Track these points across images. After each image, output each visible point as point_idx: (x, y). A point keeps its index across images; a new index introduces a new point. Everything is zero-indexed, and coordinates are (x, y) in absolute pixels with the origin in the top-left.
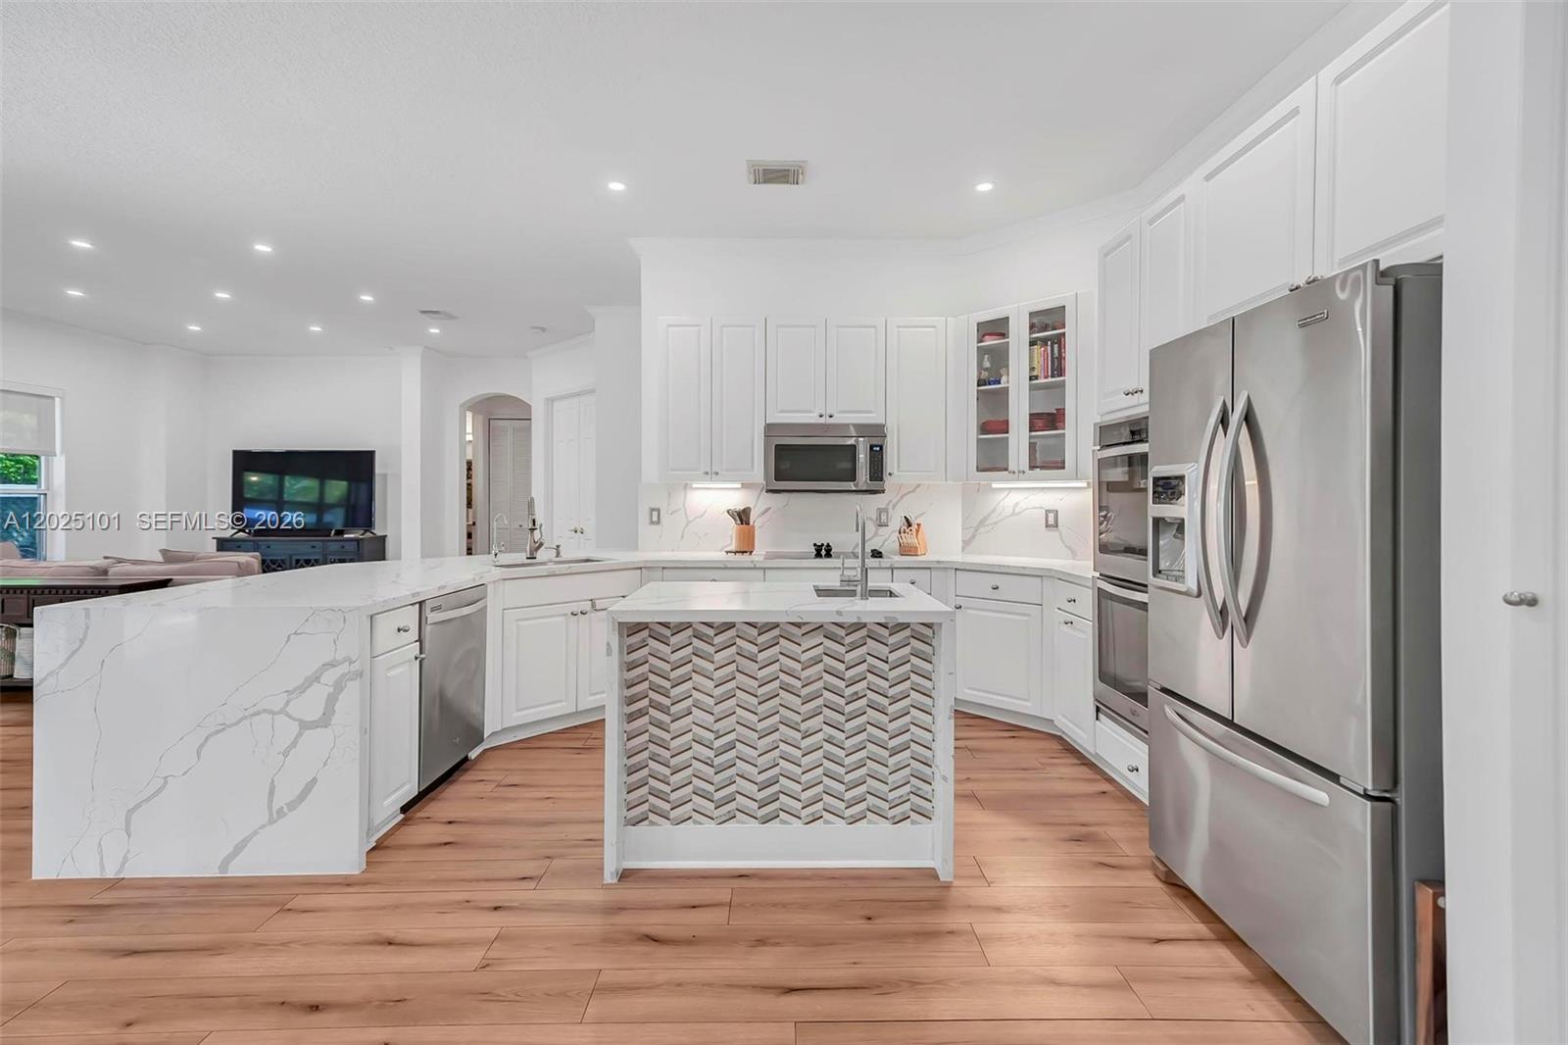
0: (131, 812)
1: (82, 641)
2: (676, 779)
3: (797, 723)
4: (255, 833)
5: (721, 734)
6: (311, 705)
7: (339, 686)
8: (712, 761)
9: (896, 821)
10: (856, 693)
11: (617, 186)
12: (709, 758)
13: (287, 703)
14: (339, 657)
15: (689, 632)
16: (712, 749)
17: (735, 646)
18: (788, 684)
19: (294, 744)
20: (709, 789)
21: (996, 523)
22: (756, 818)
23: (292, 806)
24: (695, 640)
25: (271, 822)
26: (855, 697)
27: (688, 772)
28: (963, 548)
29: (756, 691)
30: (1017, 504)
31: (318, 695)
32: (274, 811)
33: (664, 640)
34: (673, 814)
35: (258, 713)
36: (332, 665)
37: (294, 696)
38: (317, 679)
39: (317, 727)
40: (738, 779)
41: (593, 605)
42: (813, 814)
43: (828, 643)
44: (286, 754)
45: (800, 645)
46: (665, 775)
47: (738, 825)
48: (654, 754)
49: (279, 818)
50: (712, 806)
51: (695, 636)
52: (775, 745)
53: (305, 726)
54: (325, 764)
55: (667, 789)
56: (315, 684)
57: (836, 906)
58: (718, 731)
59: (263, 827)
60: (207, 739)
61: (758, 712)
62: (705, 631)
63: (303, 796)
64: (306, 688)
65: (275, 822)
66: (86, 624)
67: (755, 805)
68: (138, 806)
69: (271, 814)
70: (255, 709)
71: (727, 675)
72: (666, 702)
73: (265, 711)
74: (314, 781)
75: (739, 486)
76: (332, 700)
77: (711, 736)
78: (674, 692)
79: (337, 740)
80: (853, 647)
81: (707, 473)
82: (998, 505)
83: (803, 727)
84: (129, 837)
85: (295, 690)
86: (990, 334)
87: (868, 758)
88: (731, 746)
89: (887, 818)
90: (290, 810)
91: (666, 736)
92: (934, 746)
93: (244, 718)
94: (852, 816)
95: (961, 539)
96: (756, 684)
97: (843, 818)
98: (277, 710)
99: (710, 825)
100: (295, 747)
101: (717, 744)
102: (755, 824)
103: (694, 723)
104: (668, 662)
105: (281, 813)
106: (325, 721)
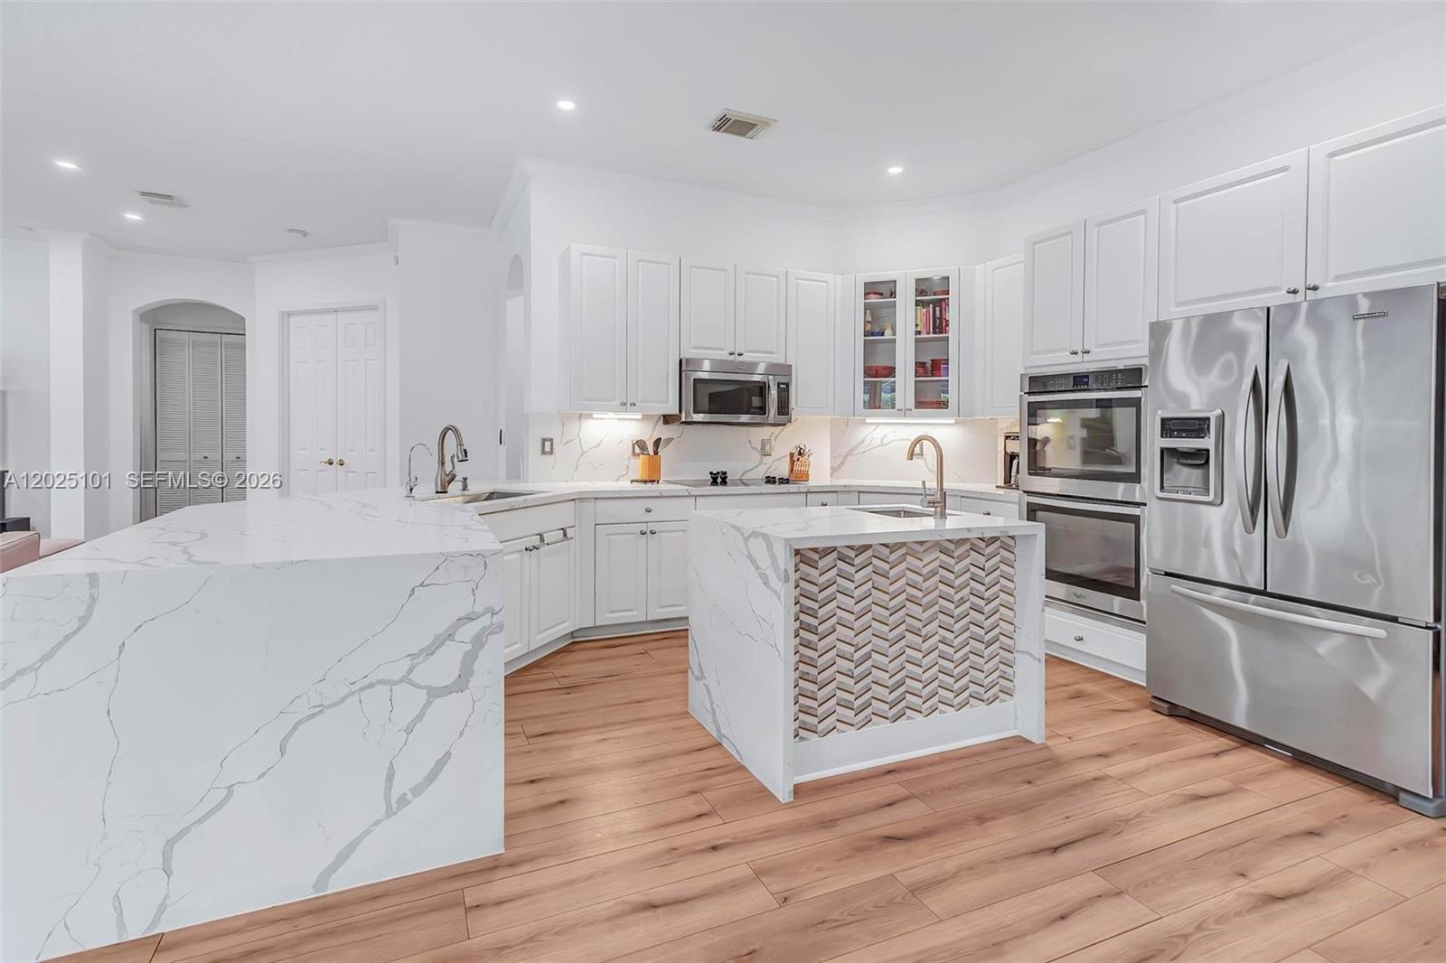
0: (170, 844)
1: (84, 621)
2: (821, 694)
3: (919, 629)
4: (367, 832)
5: (860, 646)
6: (443, 668)
7: (479, 642)
8: (853, 673)
9: (990, 701)
10: (962, 598)
11: (566, 105)
12: (850, 670)
13: (411, 670)
14: (479, 609)
15: (834, 555)
16: (852, 661)
17: (871, 566)
18: (913, 596)
19: (420, 717)
20: (849, 699)
21: (864, 452)
22: (887, 719)
23: (417, 791)
24: (839, 563)
25: (390, 813)
26: (962, 602)
27: (833, 685)
28: (831, 475)
29: (888, 604)
30: (885, 437)
31: (451, 656)
32: (394, 800)
33: (813, 564)
34: (821, 727)
35: (371, 685)
36: (470, 618)
37: (420, 659)
38: (451, 636)
39: (451, 693)
40: (874, 686)
41: (542, 539)
42: (931, 707)
43: (943, 557)
44: (409, 730)
45: (921, 560)
46: (813, 692)
47: (874, 727)
48: (804, 673)
49: (399, 809)
50: (852, 713)
51: (839, 559)
52: (902, 651)
53: (434, 693)
54: (461, 734)
55: (814, 704)
56: (448, 642)
57: (993, 778)
58: (857, 644)
59: (377, 823)
60: (295, 728)
61: (890, 622)
62: (848, 554)
63: (432, 777)
64: (436, 649)
65: (395, 814)
66: (91, 595)
67: (886, 707)
68: (184, 832)
69: (389, 806)
70: (367, 681)
71: (865, 593)
72: (814, 622)
73: (381, 682)
74: (448, 755)
75: (640, 417)
76: (469, 660)
77: (852, 649)
78: (821, 612)
79: (477, 704)
80: (961, 558)
81: (625, 404)
82: (867, 436)
83: (924, 632)
84: (169, 876)
85: (422, 651)
86: (875, 293)
87: (971, 652)
88: (868, 657)
89: (983, 701)
90: (414, 796)
91: (814, 654)
92: (1015, 636)
93: (352, 693)
94: (959, 704)
95: (829, 467)
96: (887, 598)
97: (952, 706)
98: (397, 678)
99: (851, 731)
100: (421, 720)
101: (857, 656)
102: (887, 724)
103: (838, 640)
104: (817, 585)
105: (403, 801)
106: (461, 684)
